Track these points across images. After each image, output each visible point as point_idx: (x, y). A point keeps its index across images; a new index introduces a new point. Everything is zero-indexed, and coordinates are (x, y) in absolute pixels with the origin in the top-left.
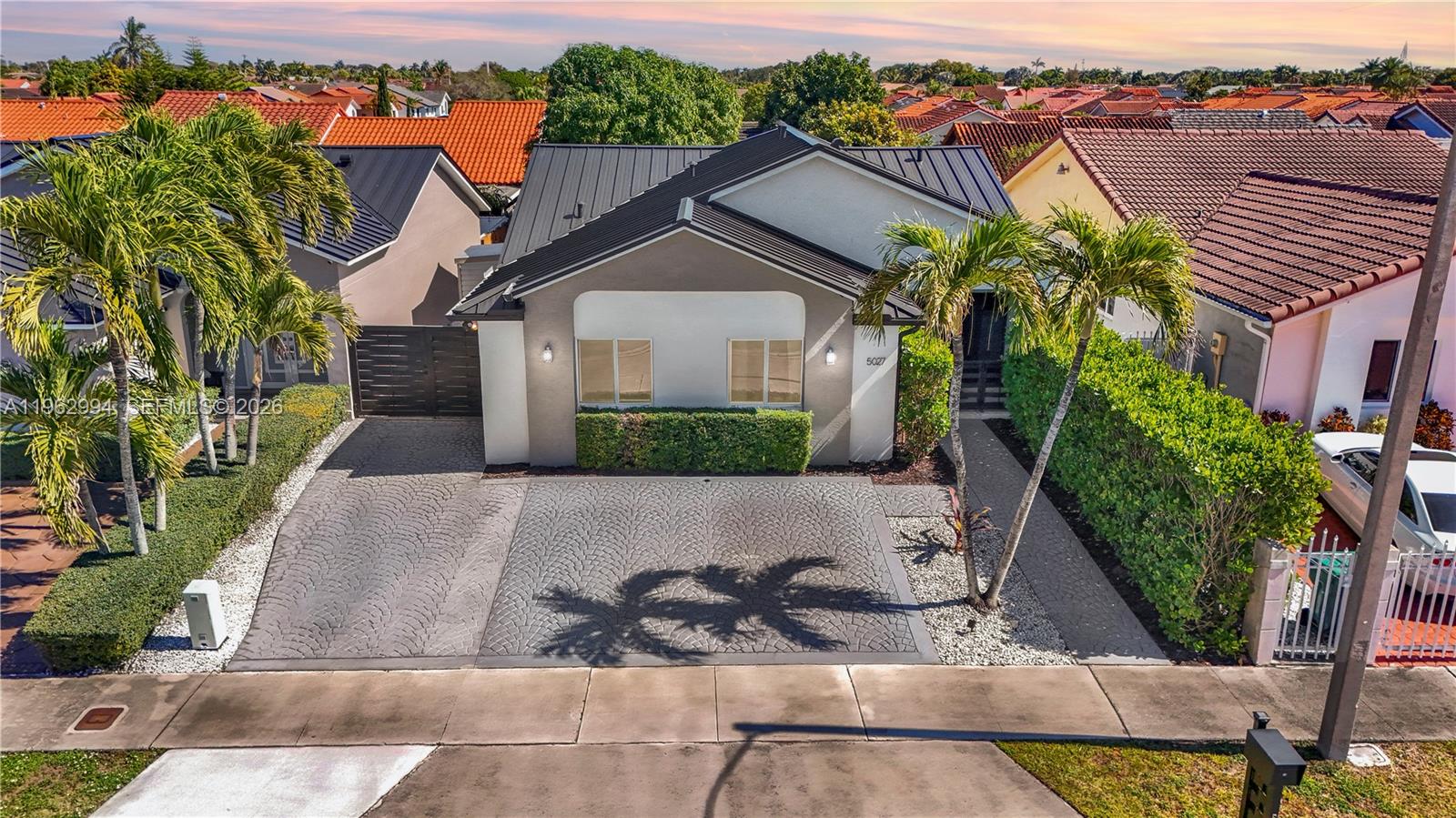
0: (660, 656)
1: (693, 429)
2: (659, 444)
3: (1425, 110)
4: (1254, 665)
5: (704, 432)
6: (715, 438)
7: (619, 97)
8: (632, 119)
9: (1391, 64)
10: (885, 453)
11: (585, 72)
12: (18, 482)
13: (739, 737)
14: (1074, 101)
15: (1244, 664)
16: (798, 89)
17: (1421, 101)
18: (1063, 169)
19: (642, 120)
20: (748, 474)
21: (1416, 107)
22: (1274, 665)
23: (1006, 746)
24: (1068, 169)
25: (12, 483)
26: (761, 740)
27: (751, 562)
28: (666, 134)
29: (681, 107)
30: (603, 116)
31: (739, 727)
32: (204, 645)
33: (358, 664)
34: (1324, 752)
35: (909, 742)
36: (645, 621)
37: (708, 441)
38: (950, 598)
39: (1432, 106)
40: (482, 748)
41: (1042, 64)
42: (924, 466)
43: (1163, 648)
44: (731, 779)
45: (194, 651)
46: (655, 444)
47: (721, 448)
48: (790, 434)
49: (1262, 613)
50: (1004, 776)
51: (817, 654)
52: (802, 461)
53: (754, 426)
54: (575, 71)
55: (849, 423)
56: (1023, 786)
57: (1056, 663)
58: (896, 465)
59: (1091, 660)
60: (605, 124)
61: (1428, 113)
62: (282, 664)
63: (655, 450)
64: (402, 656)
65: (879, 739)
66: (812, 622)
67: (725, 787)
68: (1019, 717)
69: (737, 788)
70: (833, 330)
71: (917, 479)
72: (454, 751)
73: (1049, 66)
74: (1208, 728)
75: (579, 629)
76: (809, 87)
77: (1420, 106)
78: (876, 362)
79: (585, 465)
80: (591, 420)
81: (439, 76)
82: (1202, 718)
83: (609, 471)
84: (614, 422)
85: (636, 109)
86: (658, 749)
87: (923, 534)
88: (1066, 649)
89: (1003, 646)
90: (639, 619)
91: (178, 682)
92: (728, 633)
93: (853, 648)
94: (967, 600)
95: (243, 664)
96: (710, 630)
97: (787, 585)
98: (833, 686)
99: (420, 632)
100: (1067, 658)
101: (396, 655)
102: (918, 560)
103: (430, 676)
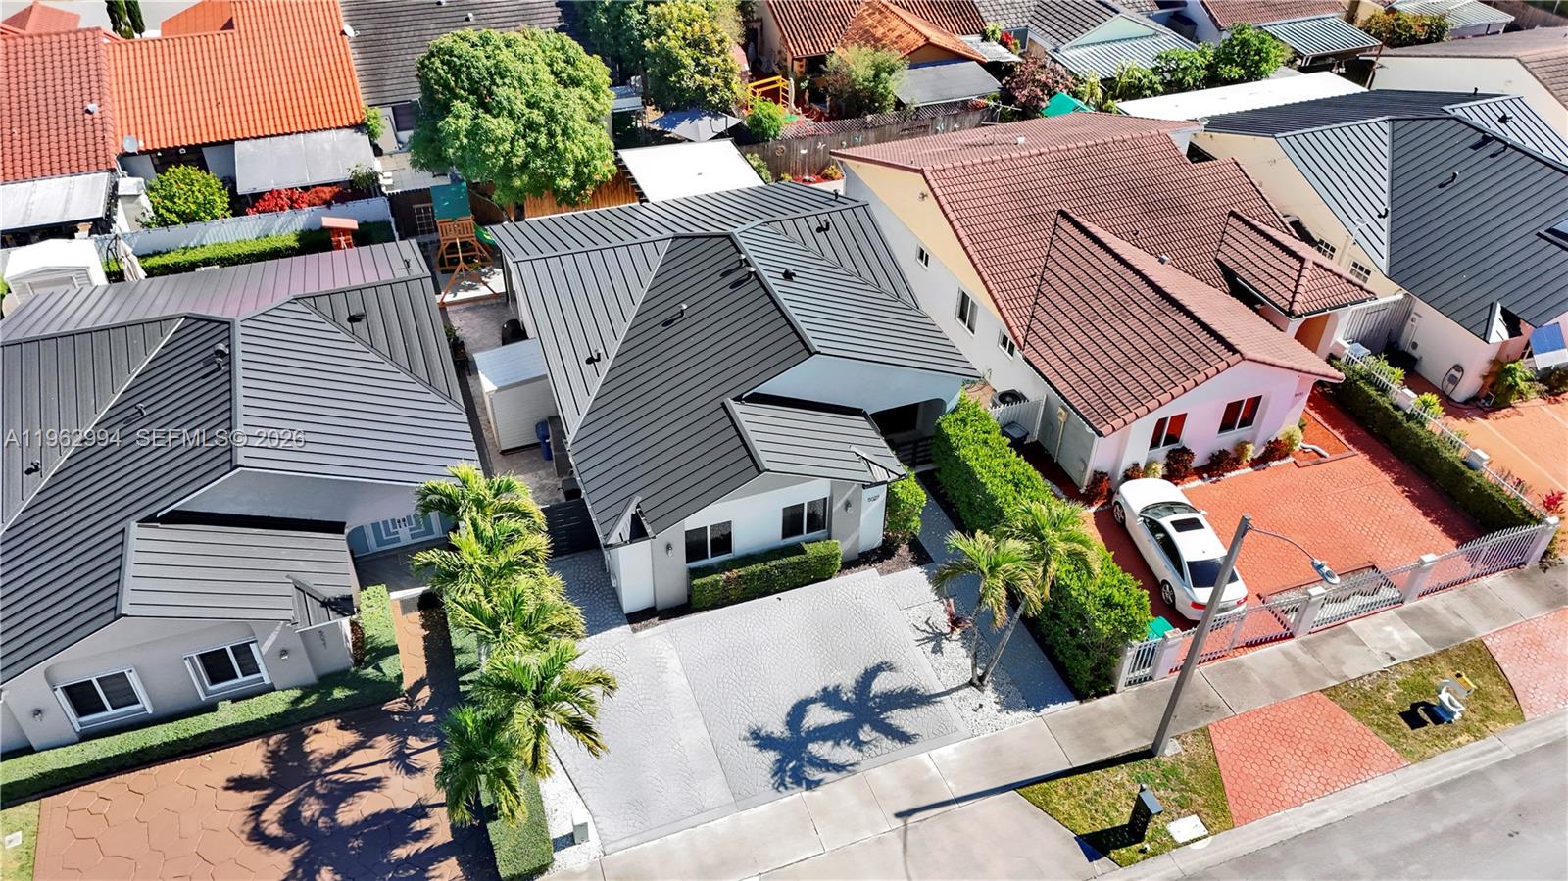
0: (832, 772)
1: (768, 573)
2: (747, 585)
4: (1114, 693)
5: (775, 573)
6: (782, 574)
13: (899, 823)
15: (1110, 694)
18: (923, 196)
20: (802, 585)
22: (1122, 691)
23: (1022, 791)
26: (911, 820)
27: (846, 679)
31: (898, 815)
32: (582, 839)
33: (676, 826)
34: (1154, 752)
35: (979, 802)
36: (810, 746)
37: (779, 576)
38: (961, 682)
40: (782, 870)
42: (903, 550)
43: (1071, 693)
44: (908, 853)
45: (577, 846)
46: (744, 586)
47: (786, 577)
48: (828, 559)
50: (1027, 813)
52: (834, 571)
53: (807, 562)
55: (859, 536)
56: (1037, 818)
57: (1026, 721)
58: (887, 552)
59: (1043, 711)
62: (634, 840)
63: (744, 589)
64: (694, 814)
65: (965, 803)
66: (897, 722)
67: (908, 859)
68: (1022, 768)
71: (902, 566)
72: (770, 876)
75: (782, 763)
79: (698, 606)
80: (704, 584)
83: (714, 607)
86: (866, 844)
87: (927, 622)
88: (1028, 708)
89: (998, 715)
90: (806, 747)
91: (587, 871)
92: (859, 744)
93: (926, 738)
94: (971, 683)
95: (613, 845)
96: (849, 744)
97: (872, 695)
98: (928, 770)
99: (692, 792)
100: (1030, 714)
101: (691, 814)
102: (934, 651)
103: (721, 825)
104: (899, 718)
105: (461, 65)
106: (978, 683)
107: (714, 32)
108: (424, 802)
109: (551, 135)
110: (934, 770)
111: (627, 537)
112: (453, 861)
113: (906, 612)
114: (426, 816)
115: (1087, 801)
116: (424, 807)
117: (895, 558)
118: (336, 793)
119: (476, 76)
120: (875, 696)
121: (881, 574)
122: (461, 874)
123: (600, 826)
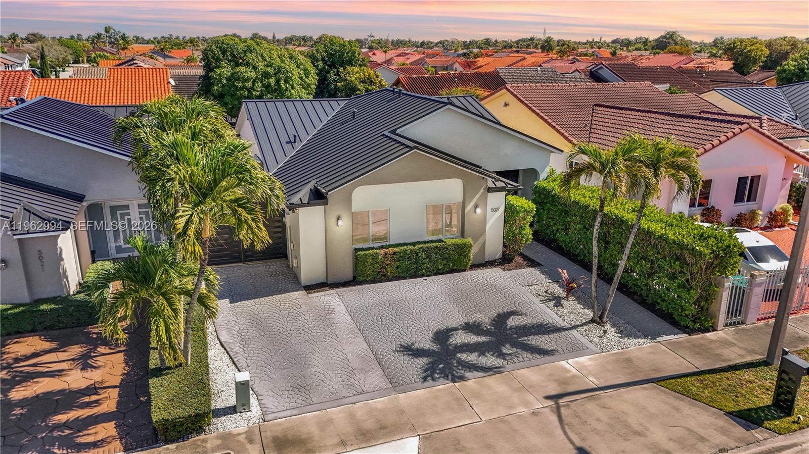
0: (479, 372)
1: (417, 254)
2: (400, 263)
3: (605, 66)
4: (717, 331)
5: (423, 255)
6: (428, 257)
7: (254, 68)
8: (266, 82)
9: (549, 40)
10: (499, 255)
11: (228, 54)
12: (17, 336)
13: (550, 403)
14: (408, 58)
15: (713, 331)
16: (323, 60)
17: (604, 62)
18: (506, 105)
19: (272, 81)
20: (443, 274)
21: (601, 65)
22: (723, 329)
23: (660, 383)
24: (508, 105)
25: (13, 337)
26: (562, 402)
27: (485, 318)
28: (286, 89)
29: (292, 74)
30: (248, 80)
31: (547, 398)
32: (244, 409)
33: (336, 403)
34: (770, 362)
35: (622, 390)
36: (459, 355)
37: (424, 259)
38: (584, 321)
39: (608, 65)
40: (441, 432)
41: (373, 36)
42: (519, 260)
43: (679, 329)
44: (565, 422)
45: (238, 414)
46: (398, 264)
47: (431, 262)
48: (462, 250)
49: (720, 307)
50: (670, 397)
51: (547, 358)
52: (468, 264)
53: (447, 248)
54: (221, 53)
55: (485, 242)
56: (682, 400)
57: (646, 344)
58: (505, 260)
59: (659, 339)
60: (250, 84)
61: (607, 68)
62: (295, 412)
63: (398, 267)
64: (355, 395)
65: (609, 391)
66: (533, 343)
67: (566, 427)
68: (654, 370)
69: (570, 425)
70: (478, 196)
72: (430, 436)
73: (377, 38)
74: (724, 361)
75: (431, 365)
76: (329, 59)
77: (604, 65)
78: (495, 210)
79: (361, 279)
80: (366, 255)
81: (13, 43)
82: (718, 357)
83: (374, 281)
84: (377, 254)
85: (266, 75)
86: (521, 415)
87: (546, 292)
88: (645, 337)
89: (621, 340)
90: (455, 355)
91: (246, 432)
92: (502, 355)
93: (561, 352)
94: (592, 321)
95: (273, 415)
96: (492, 355)
97: (508, 327)
98: (569, 371)
99: (353, 381)
100: (649, 341)
101: (351, 395)
102: (555, 305)
103: (379, 402)
104: (535, 340)
105: (228, 48)
106: (598, 320)
107: (377, 76)
108: (97, 386)
109: (278, 82)
110: (574, 371)
111: (305, 201)
112: (112, 424)
113: (527, 288)
114: (97, 394)
115: (723, 390)
116: (95, 388)
117: (513, 264)
118: (17, 379)
119: (235, 53)
120: (511, 329)
121: (504, 270)
122: (116, 434)
123: (263, 402)
